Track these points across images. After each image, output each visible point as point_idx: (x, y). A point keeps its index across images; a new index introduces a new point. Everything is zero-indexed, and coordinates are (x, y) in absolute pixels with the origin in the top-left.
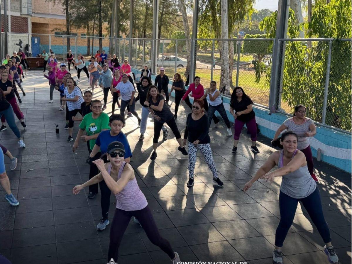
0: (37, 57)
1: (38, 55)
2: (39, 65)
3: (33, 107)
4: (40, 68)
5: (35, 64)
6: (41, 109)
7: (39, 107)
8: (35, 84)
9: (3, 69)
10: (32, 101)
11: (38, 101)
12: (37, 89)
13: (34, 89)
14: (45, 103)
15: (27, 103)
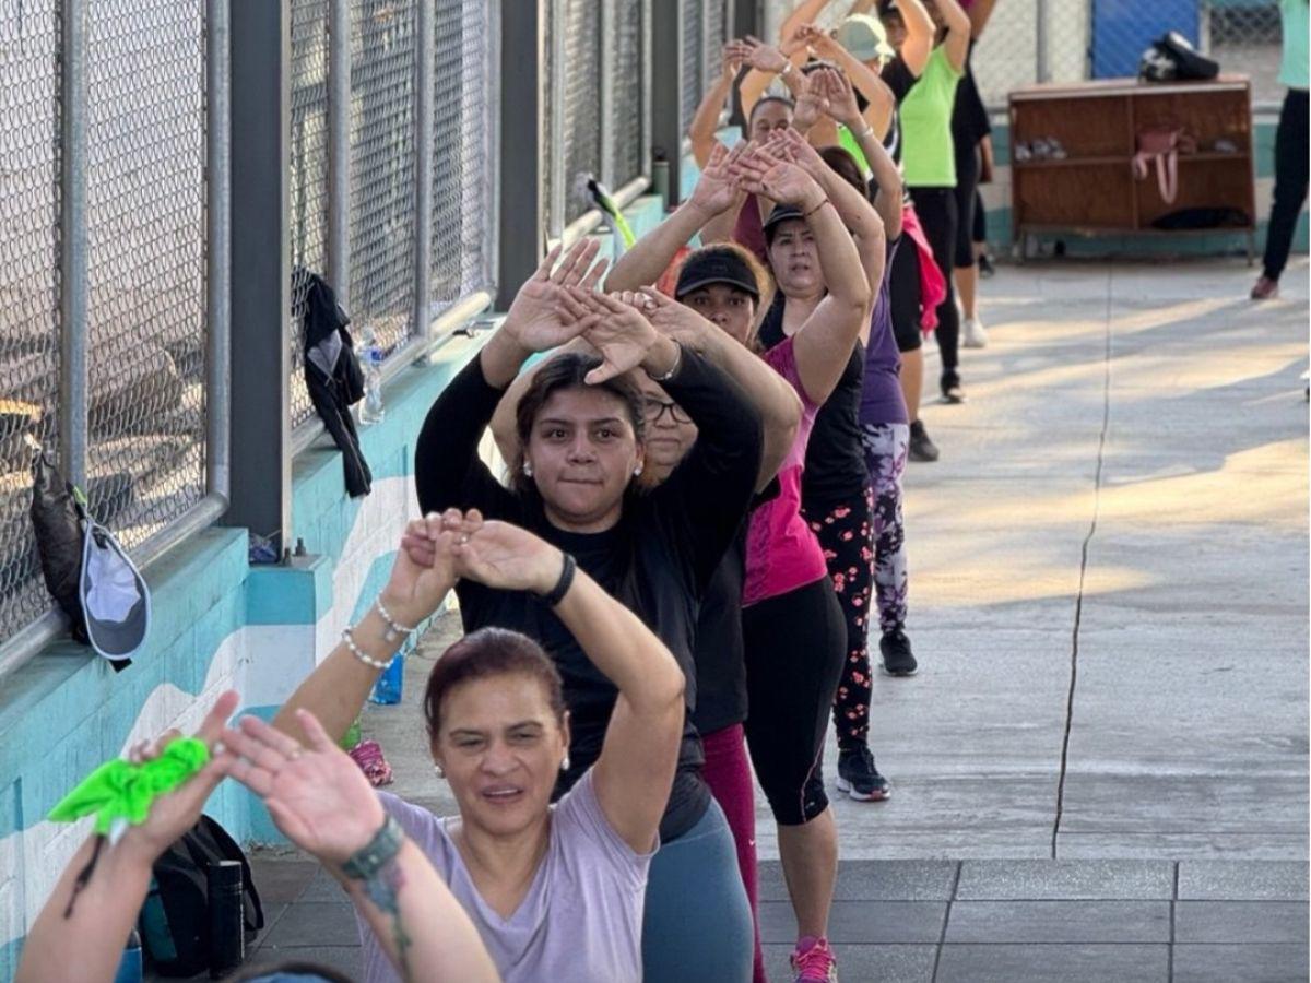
0: (1149, 75)
1: (1166, 48)
2: (1168, 190)
3: (1032, 846)
4: (1193, 239)
5: (1125, 172)
6: (1152, 887)
7: (1115, 849)
8: (1099, 476)
9: (720, 295)
10: (1029, 754)
11: (1110, 752)
12: (1124, 553)
13: (1087, 548)
14: (1201, 787)
15: (960, 784)
